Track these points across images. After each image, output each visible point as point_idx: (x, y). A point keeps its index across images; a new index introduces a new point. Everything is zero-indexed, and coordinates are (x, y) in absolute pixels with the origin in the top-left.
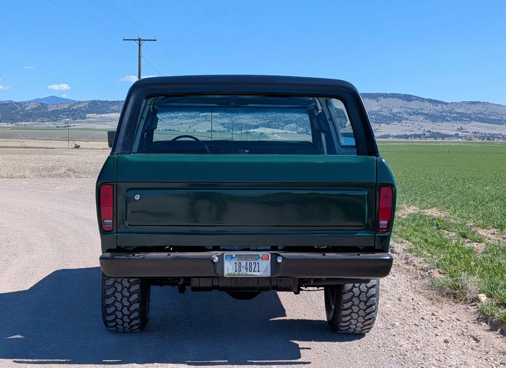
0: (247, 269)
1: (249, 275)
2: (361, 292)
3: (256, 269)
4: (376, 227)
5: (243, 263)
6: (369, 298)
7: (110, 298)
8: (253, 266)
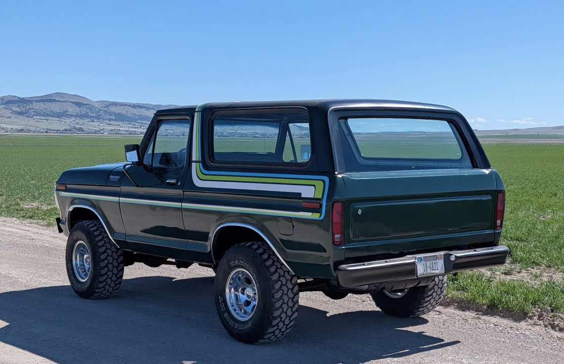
0: (430, 268)
1: (433, 273)
2: (439, 280)
3: (436, 269)
4: (495, 227)
5: (428, 263)
6: (443, 285)
7: (277, 310)
8: (434, 265)
